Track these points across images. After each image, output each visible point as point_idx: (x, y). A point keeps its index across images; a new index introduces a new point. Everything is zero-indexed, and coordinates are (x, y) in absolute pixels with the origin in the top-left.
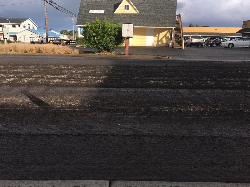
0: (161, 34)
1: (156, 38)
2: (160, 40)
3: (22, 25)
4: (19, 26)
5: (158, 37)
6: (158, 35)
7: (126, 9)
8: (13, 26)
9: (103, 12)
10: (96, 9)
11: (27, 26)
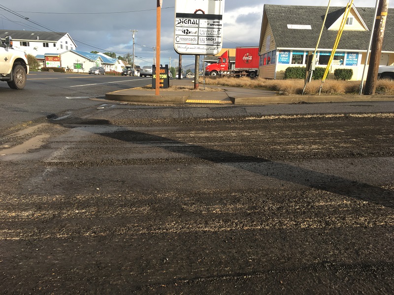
3: (58, 43)
7: (347, 23)
8: (44, 44)
9: (309, 27)
10: (296, 23)
11: (64, 45)
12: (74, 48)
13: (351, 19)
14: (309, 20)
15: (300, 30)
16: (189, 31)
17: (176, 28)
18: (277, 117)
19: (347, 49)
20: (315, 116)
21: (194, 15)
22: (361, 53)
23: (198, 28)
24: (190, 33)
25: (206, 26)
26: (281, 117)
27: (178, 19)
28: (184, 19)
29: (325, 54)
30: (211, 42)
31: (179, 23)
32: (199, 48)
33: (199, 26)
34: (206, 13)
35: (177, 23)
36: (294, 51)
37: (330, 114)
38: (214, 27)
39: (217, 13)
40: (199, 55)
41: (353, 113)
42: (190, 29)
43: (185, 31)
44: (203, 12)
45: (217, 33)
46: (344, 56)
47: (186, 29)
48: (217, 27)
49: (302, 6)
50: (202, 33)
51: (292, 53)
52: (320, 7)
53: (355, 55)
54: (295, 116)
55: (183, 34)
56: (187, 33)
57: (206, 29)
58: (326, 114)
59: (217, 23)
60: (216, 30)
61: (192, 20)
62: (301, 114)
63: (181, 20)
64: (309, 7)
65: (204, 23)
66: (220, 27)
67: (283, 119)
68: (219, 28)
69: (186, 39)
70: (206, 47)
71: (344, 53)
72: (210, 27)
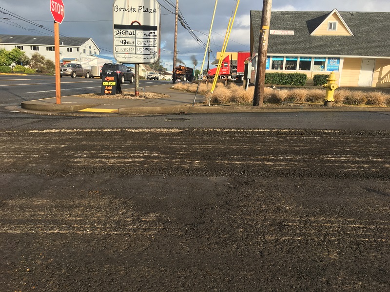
0: (384, 68)
1: (376, 74)
2: (382, 77)
3: (81, 48)
4: (78, 50)
5: (381, 72)
6: (379, 69)
7: (330, 28)
8: (68, 49)
9: (291, 33)
10: (279, 29)
11: (88, 50)
12: (98, 53)
13: (335, 24)
14: (293, 26)
15: (282, 36)
16: (127, 41)
17: (115, 38)
18: (58, 131)
19: (327, 54)
20: (94, 130)
21: (132, 27)
22: (342, 58)
23: (135, 38)
24: (127, 43)
25: (142, 36)
26: (62, 131)
27: (116, 30)
28: (122, 30)
29: (305, 60)
30: (147, 52)
31: (117, 34)
32: (136, 57)
33: (136, 36)
34: (142, 24)
35: (115, 34)
36: (274, 57)
37: (108, 128)
38: (150, 37)
39: (152, 24)
40: (138, 64)
41: (129, 128)
42: (128, 40)
43: (123, 41)
44: (139, 24)
45: (152, 43)
46: (325, 62)
47: (124, 39)
48: (153, 37)
49: (288, 12)
50: (139, 43)
51: (271, 59)
52: (307, 12)
53: (337, 60)
54: (75, 130)
55: (121, 44)
56: (125, 43)
57: (142, 40)
58: (104, 129)
59: (152, 34)
60: (152, 40)
61: (129, 31)
62: (81, 129)
63: (119, 30)
64: (295, 12)
65: (140, 33)
66: (156, 37)
67: (64, 132)
68: (154, 39)
69: (125, 49)
70: (142, 56)
71: (325, 58)
72: (146, 38)
